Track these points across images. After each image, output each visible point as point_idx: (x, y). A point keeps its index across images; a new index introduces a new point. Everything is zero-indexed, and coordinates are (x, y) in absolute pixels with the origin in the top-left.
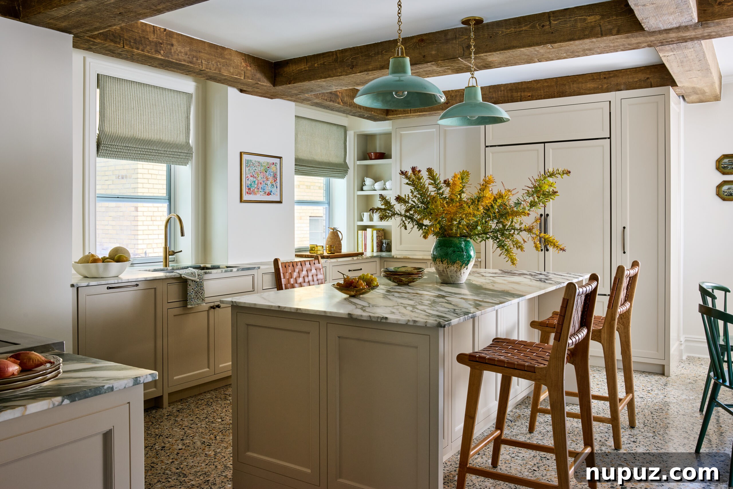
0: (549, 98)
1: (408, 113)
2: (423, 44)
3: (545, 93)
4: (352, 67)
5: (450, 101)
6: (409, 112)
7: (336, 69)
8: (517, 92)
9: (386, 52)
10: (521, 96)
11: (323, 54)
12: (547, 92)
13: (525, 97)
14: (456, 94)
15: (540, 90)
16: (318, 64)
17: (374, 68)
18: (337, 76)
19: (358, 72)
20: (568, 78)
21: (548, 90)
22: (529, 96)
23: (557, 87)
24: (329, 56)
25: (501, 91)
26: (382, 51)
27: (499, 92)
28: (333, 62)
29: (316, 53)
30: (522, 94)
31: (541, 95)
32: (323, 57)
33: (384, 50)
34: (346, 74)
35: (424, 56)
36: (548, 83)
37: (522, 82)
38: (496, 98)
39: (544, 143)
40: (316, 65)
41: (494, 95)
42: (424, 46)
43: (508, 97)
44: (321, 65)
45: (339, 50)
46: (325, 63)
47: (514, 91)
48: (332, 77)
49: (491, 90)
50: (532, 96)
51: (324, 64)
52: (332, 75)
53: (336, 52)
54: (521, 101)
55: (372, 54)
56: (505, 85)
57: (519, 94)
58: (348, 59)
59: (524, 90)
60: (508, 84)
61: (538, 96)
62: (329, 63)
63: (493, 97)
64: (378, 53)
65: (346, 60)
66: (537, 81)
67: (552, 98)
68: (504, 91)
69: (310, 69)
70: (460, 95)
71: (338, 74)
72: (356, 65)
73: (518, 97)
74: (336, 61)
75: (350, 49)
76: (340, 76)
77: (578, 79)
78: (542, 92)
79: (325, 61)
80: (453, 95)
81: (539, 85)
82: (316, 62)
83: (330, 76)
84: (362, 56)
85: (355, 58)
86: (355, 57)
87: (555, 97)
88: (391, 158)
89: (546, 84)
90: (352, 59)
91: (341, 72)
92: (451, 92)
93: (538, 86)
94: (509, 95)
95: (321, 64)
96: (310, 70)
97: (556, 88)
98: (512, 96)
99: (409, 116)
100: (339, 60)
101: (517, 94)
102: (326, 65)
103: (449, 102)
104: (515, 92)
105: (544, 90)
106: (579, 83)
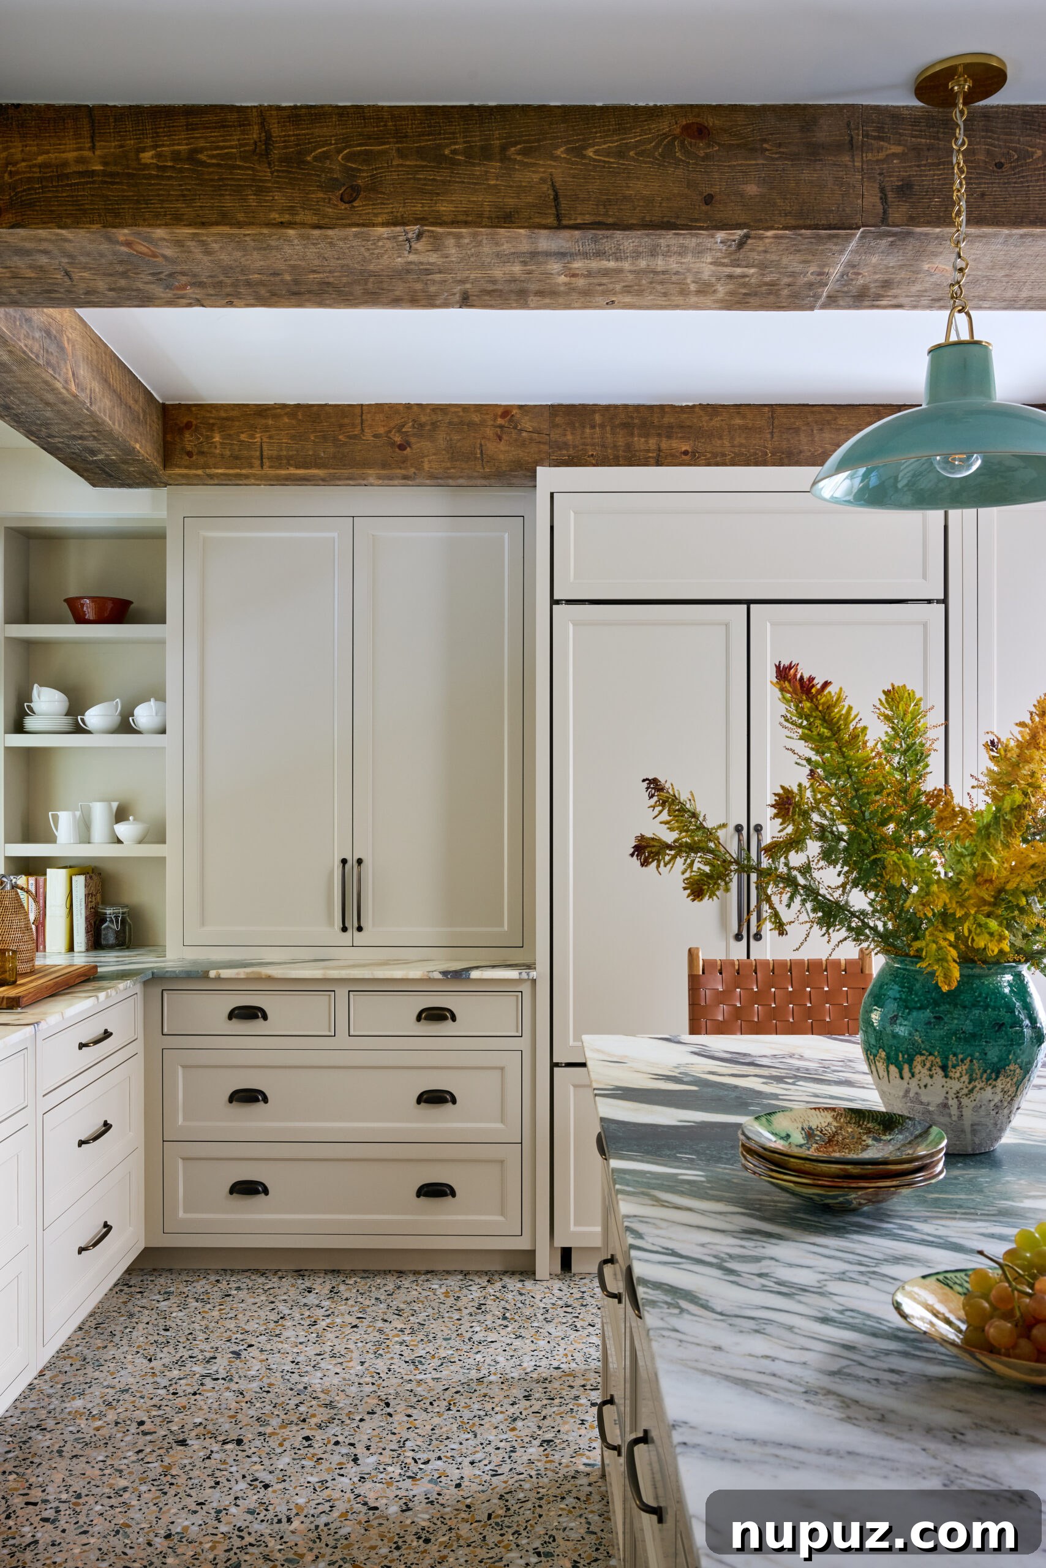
0: (748, 465)
1: (251, 466)
2: (701, 148)
3: (737, 450)
4: (351, 195)
5: (413, 440)
6: (257, 462)
7: (260, 191)
8: (647, 436)
9: (525, 152)
10: (660, 450)
11: (190, 111)
12: (741, 445)
13: (672, 456)
14: (434, 417)
15: (721, 438)
16: (159, 156)
17: (466, 213)
18: (269, 224)
19: (380, 220)
20: (806, 409)
21: (744, 441)
22: (686, 453)
23: (772, 433)
24: (222, 125)
25: (593, 427)
26: (504, 148)
27: (588, 431)
28: (244, 159)
29: (146, 102)
30: (664, 445)
31: (724, 455)
32: (190, 127)
33: (516, 144)
34: (315, 220)
35: (709, 200)
36: (744, 417)
37: (662, 407)
38: (575, 447)
39: (749, 602)
40: (147, 157)
41: (569, 437)
42: (707, 157)
43: (615, 447)
44: (174, 160)
45: (279, 108)
46: (202, 157)
47: (636, 432)
48: (240, 225)
49: (558, 420)
50: (694, 453)
51: (192, 156)
52: (241, 217)
53: (263, 113)
54: (658, 463)
55: (454, 152)
56: (608, 407)
57: (652, 442)
58: (325, 156)
59: (669, 432)
60: (616, 407)
61: (714, 455)
62: (222, 157)
63: (566, 444)
64: (486, 153)
65: (316, 159)
66: (712, 410)
67: (757, 464)
68: (602, 426)
69: (113, 169)
70: (450, 423)
71: (275, 216)
72: (373, 188)
73: (648, 451)
74: (263, 150)
75: (342, 113)
76: (282, 225)
77: (835, 419)
78: (727, 443)
79: (202, 144)
80: (423, 419)
81: (716, 422)
82: (149, 142)
83: (224, 219)
84: (402, 154)
85: (368, 157)
86: (366, 152)
87: (764, 463)
88: (163, 621)
89: (738, 421)
90: (349, 158)
91: (291, 210)
92: (415, 408)
93: (713, 423)
94: (621, 442)
95: (176, 156)
96: (112, 175)
97: (769, 436)
98: (628, 447)
99: (247, 477)
100: (276, 153)
101: (647, 442)
102: (203, 164)
103: (409, 444)
104: (640, 436)
105: (732, 438)
106: (838, 430)
